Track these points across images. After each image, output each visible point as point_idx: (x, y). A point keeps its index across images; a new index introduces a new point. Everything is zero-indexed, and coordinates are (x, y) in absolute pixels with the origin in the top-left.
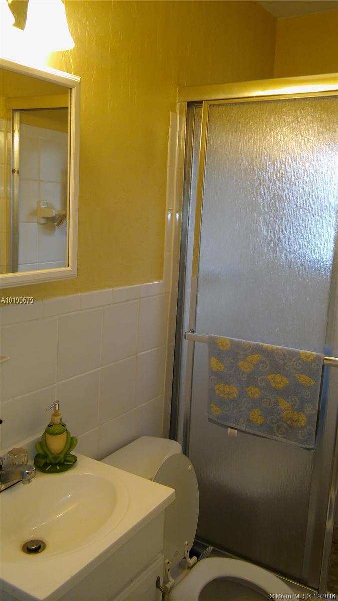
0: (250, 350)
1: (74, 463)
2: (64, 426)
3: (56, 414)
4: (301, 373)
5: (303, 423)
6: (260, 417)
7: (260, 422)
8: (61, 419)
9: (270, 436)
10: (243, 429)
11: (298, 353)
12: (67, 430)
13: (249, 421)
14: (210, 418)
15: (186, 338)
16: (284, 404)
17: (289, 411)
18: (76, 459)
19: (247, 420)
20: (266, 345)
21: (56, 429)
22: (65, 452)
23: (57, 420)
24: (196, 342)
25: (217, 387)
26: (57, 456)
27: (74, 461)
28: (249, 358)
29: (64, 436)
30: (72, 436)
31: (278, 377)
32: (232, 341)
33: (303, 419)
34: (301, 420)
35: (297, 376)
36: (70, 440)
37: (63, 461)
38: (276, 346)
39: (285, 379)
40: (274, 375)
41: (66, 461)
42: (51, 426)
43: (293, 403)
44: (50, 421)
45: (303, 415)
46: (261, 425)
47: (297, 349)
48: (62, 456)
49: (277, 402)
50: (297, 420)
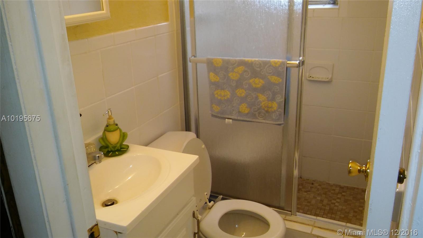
0: (236, 64)
1: (128, 149)
2: (116, 125)
3: (110, 118)
4: (272, 75)
5: (275, 109)
6: (246, 108)
7: (246, 112)
8: (114, 121)
9: (254, 120)
10: (236, 118)
11: (269, 62)
12: (119, 128)
13: (239, 112)
14: (212, 115)
15: (190, 62)
16: (262, 98)
17: (265, 102)
18: (128, 146)
19: (238, 112)
20: (246, 59)
21: (111, 128)
22: (120, 142)
23: (111, 122)
24: (198, 64)
25: (215, 93)
26: (115, 146)
27: (127, 147)
28: (236, 70)
29: (118, 132)
30: (123, 132)
31: (257, 80)
32: (223, 60)
33: (275, 105)
34: (274, 106)
35: (269, 78)
36: (122, 134)
37: (120, 148)
38: (254, 59)
39: (262, 80)
40: (254, 79)
41: (121, 148)
42: (107, 126)
43: (267, 96)
44: (106, 123)
45: (275, 103)
46: (248, 114)
47: (268, 60)
48: (118, 145)
49: (257, 98)
50: (271, 107)
